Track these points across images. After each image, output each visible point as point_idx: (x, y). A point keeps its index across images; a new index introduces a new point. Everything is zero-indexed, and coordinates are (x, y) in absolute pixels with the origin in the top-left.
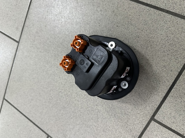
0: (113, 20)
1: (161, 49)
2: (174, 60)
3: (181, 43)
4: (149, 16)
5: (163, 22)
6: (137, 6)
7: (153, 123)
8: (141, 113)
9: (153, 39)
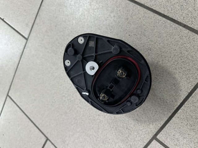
0: (126, 28)
1: (173, 65)
2: (185, 79)
3: (195, 62)
4: (165, 28)
5: (179, 37)
6: (152, 15)
7: (154, 142)
8: (143, 130)
9: (166, 54)
